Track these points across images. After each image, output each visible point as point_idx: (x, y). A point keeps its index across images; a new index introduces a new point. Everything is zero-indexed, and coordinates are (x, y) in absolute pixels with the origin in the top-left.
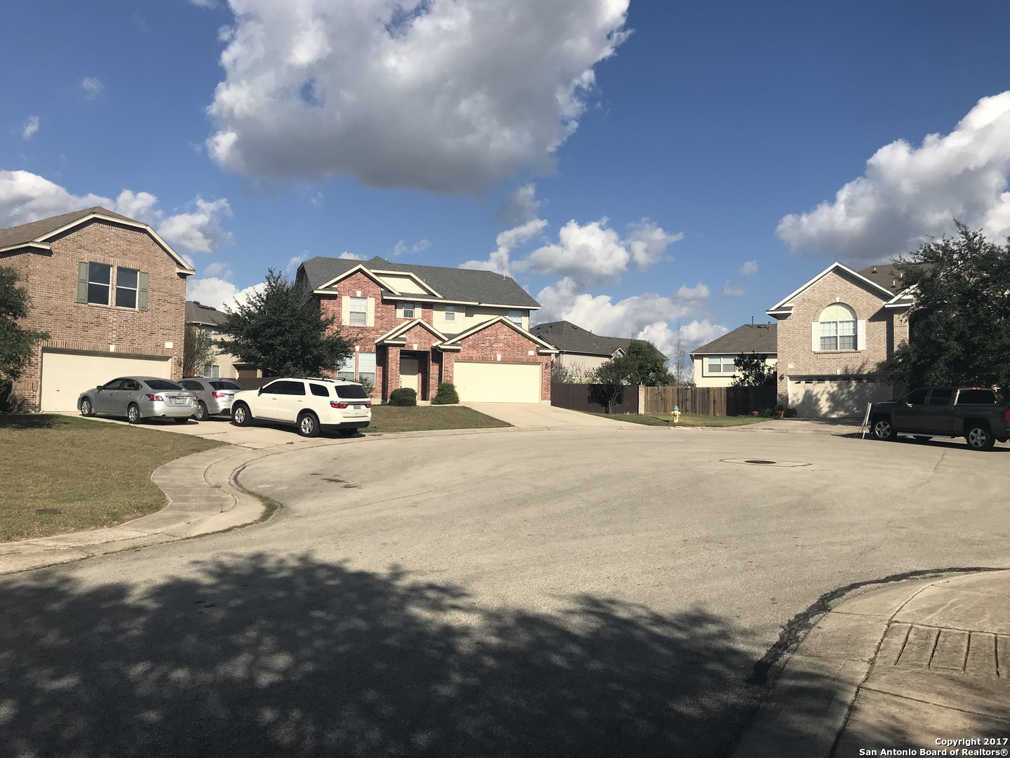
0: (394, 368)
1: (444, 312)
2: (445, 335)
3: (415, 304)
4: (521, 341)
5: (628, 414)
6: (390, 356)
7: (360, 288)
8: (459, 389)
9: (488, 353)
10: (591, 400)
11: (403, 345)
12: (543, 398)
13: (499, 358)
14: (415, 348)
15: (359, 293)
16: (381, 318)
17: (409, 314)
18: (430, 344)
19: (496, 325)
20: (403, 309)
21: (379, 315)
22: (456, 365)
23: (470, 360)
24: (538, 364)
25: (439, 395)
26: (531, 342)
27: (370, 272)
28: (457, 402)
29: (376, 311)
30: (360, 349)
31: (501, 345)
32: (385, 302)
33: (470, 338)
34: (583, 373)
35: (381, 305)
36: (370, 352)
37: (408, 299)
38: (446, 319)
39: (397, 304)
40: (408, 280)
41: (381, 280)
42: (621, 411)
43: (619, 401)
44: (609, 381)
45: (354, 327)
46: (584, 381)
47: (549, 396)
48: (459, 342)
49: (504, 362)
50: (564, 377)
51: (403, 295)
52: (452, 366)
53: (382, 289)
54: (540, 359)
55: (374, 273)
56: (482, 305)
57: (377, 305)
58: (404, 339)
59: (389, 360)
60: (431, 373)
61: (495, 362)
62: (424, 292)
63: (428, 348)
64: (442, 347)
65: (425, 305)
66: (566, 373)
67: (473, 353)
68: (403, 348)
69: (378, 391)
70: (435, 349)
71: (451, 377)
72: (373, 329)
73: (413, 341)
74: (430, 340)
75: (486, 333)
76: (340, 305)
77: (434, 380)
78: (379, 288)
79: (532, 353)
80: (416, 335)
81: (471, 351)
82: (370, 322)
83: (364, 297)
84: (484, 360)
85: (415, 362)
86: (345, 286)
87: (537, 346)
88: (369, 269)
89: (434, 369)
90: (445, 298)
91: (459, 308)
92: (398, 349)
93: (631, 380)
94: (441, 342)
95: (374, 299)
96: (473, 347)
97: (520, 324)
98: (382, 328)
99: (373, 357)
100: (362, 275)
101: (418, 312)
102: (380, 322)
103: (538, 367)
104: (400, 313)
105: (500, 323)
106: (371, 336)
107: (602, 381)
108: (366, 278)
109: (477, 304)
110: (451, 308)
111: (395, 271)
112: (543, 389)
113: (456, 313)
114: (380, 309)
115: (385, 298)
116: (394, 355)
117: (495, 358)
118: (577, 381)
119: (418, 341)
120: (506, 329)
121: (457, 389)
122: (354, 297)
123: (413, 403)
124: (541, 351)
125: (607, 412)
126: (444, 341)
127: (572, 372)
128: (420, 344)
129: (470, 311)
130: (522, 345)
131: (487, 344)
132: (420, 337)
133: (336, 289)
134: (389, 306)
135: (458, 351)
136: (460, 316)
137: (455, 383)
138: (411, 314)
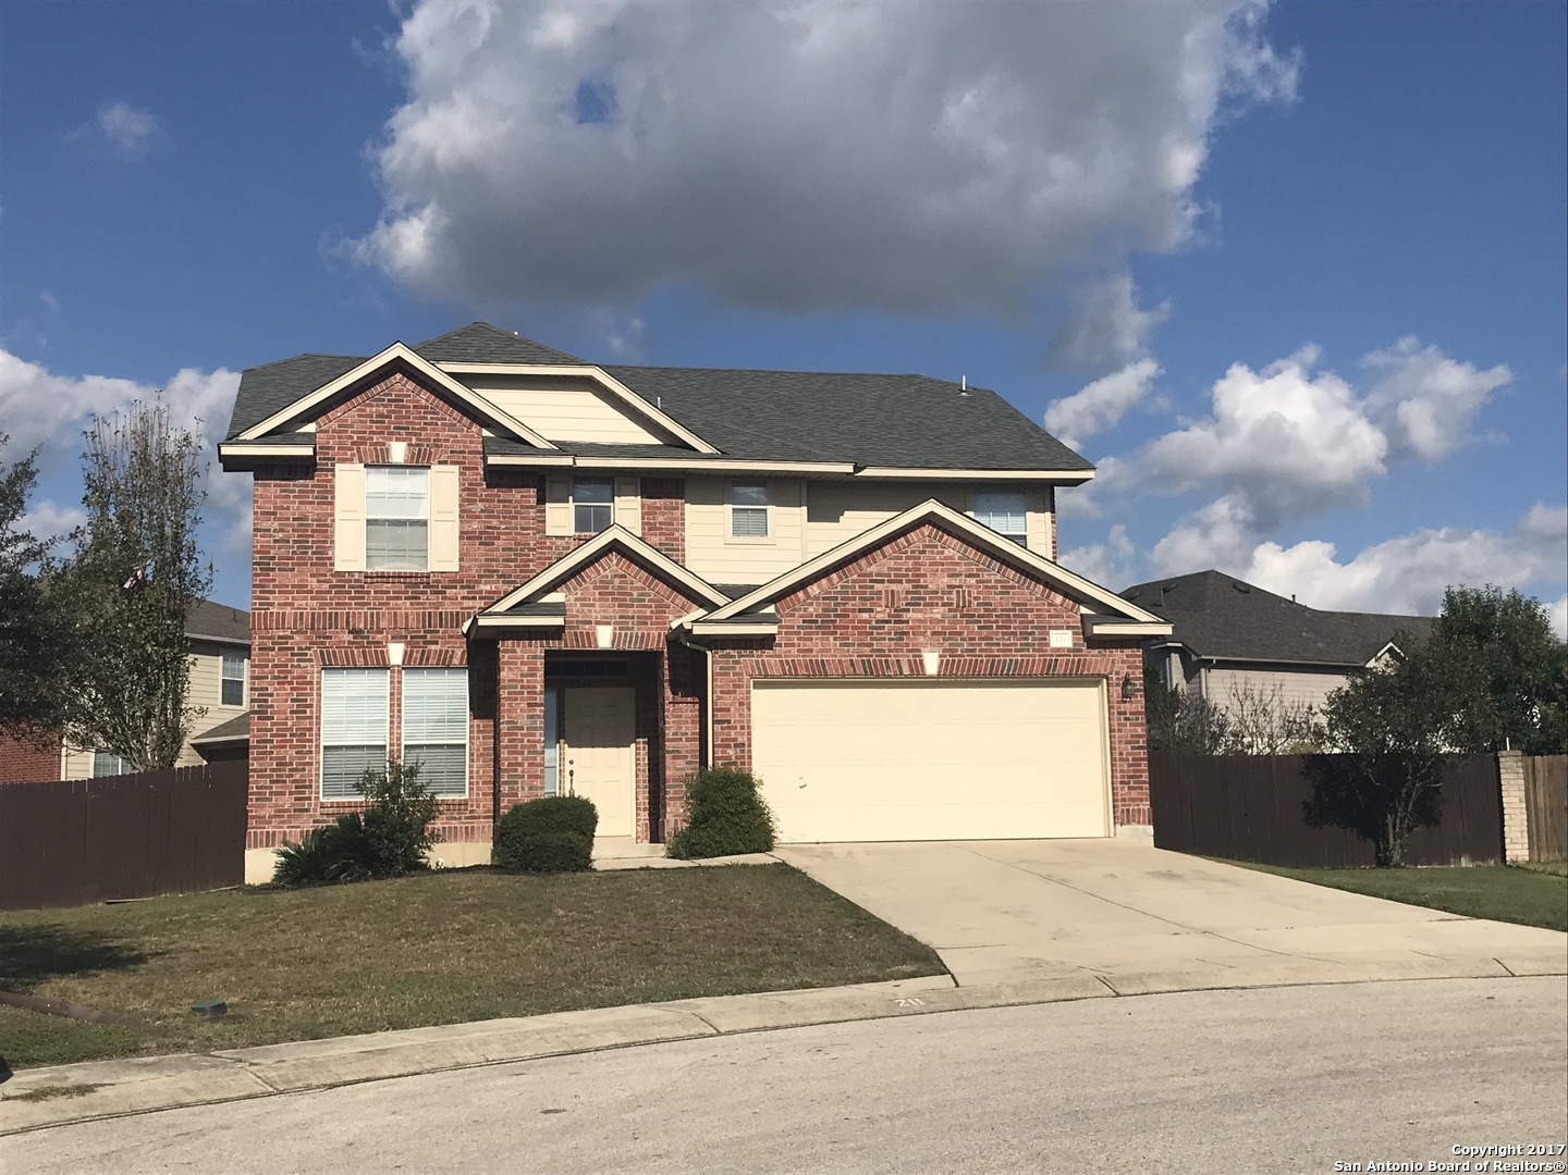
0: (523, 721)
1: (729, 508)
2: (722, 589)
3: (611, 481)
4: (1018, 595)
5: (1465, 863)
6: (504, 674)
7: (400, 432)
8: (774, 791)
9: (887, 644)
10: (1317, 814)
11: (556, 633)
12: (1122, 816)
13: (932, 663)
14: (604, 638)
15: (398, 451)
16: (486, 539)
17: (594, 521)
18: (661, 622)
19: (912, 536)
20: (571, 505)
21: (475, 526)
22: (759, 698)
23: (816, 676)
24: (1093, 680)
25: (697, 822)
26: (1059, 599)
27: (438, 373)
28: (764, 841)
29: (465, 515)
30: (407, 656)
31: (938, 612)
32: (499, 478)
33: (814, 590)
34: (1277, 722)
35: (482, 490)
36: (445, 666)
37: (582, 463)
38: (736, 532)
39: (546, 483)
40: (587, 398)
41: (479, 398)
42: (1440, 854)
43: (1427, 813)
44: (1383, 743)
45: (381, 576)
46: (1284, 746)
47: (1145, 806)
48: (771, 609)
49: (949, 678)
50: (1215, 738)
51: (563, 448)
52: (745, 704)
53: (486, 433)
54: (1097, 660)
55: (453, 375)
56: (867, 472)
57: (468, 494)
58: (557, 609)
59: (504, 693)
60: (669, 734)
61: (917, 679)
62: (647, 439)
63: (654, 639)
64: (698, 630)
65: (653, 485)
66: (1222, 727)
67: (827, 648)
68: (555, 645)
69: (480, 811)
70: (679, 638)
71: (744, 748)
72: (454, 580)
73: (595, 615)
74: (661, 608)
75: (873, 569)
76: (327, 496)
77: (681, 763)
78: (475, 428)
79: (1062, 639)
80: (603, 587)
81: (816, 643)
82: (443, 553)
83: (418, 463)
84: (873, 674)
85: (625, 697)
86: (343, 425)
87: (1084, 610)
88: (432, 359)
89: (678, 718)
90: (724, 455)
91: (782, 489)
92: (538, 649)
93: (1466, 735)
94: (701, 612)
95: (456, 468)
96: (825, 624)
97: (1021, 540)
98: (488, 574)
99: (457, 685)
100: (411, 385)
101: (627, 512)
102: (480, 551)
103: (1094, 691)
104: (560, 518)
105: (926, 530)
106: (449, 608)
107: (1353, 740)
108: (425, 395)
109: (849, 468)
110: (753, 492)
111: (532, 363)
112: (1120, 781)
113: (771, 509)
114: (481, 506)
115: (492, 460)
116: (521, 668)
117: (918, 665)
118: (1260, 747)
119: (614, 611)
120: (953, 549)
121: (764, 793)
122: (380, 463)
123: (578, 857)
124: (1097, 630)
125: (1383, 862)
126: (712, 607)
127: (1242, 721)
128: (621, 624)
129: (825, 498)
130: (1022, 609)
131: (882, 613)
132: (621, 597)
133: (309, 439)
134: (516, 494)
135: (766, 642)
136: (787, 520)
137: (758, 770)
138: (603, 522)
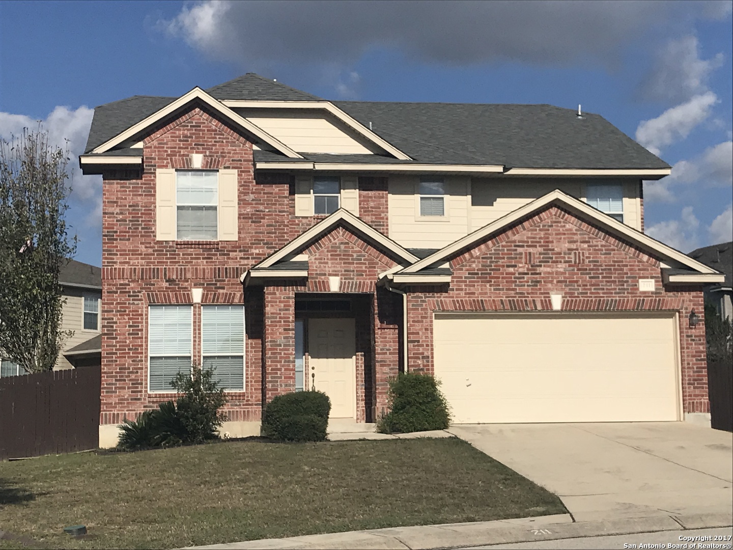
0: (281, 340)
1: (417, 197)
2: (413, 252)
3: (340, 180)
4: (617, 255)
6: (268, 309)
7: (199, 147)
8: (449, 389)
9: (525, 290)
11: (302, 281)
12: (689, 407)
13: (557, 302)
14: (334, 285)
15: (198, 160)
16: (256, 218)
17: (326, 206)
18: (372, 274)
19: (543, 215)
20: (312, 196)
21: (249, 210)
22: (441, 327)
23: (478, 311)
24: (668, 314)
25: (398, 409)
26: (645, 258)
27: (223, 107)
29: (242, 202)
30: (205, 297)
31: (561, 267)
32: (264, 177)
33: (476, 252)
35: (253, 186)
36: (229, 303)
37: (319, 167)
38: (423, 213)
39: (295, 180)
40: (323, 123)
41: (254, 125)
45: (187, 244)
47: (705, 400)
48: (446, 265)
49: (569, 312)
51: (307, 157)
52: (429, 329)
53: (255, 147)
54: (672, 299)
55: (233, 109)
56: (513, 172)
57: (243, 189)
58: (303, 266)
59: (268, 322)
60: (378, 349)
61: (547, 313)
62: (361, 150)
63: (368, 286)
64: (398, 279)
65: (368, 181)
67: (486, 292)
68: (301, 289)
69: (253, 401)
70: (384, 286)
72: (235, 246)
73: (328, 269)
74: (372, 265)
76: (151, 191)
77: (386, 369)
78: (248, 144)
79: (647, 285)
80: (334, 252)
81: (477, 289)
82: (228, 230)
83: (210, 168)
84: (517, 310)
85: (348, 325)
86: (161, 143)
87: (663, 265)
88: (220, 98)
89: (384, 339)
90: (415, 161)
91: (454, 184)
94: (399, 268)
95: (236, 171)
96: (484, 276)
97: (619, 217)
98: (257, 242)
99: (238, 316)
100: (205, 116)
101: (350, 200)
102: (252, 227)
103: (670, 321)
104: (305, 204)
105: (554, 210)
106: (231, 265)
108: (215, 122)
109: (500, 169)
110: (434, 186)
112: (688, 383)
113: (447, 198)
114: (252, 196)
115: (260, 166)
116: (279, 306)
117: (548, 304)
119: (341, 268)
120: (572, 224)
122: (185, 168)
123: (318, 432)
124: (672, 279)
126: (407, 264)
128: (346, 275)
129: (483, 190)
130: (619, 266)
131: (522, 268)
133: (139, 153)
134: (275, 189)
135: (443, 288)
136: (458, 204)
137: (438, 374)
138: (333, 207)
